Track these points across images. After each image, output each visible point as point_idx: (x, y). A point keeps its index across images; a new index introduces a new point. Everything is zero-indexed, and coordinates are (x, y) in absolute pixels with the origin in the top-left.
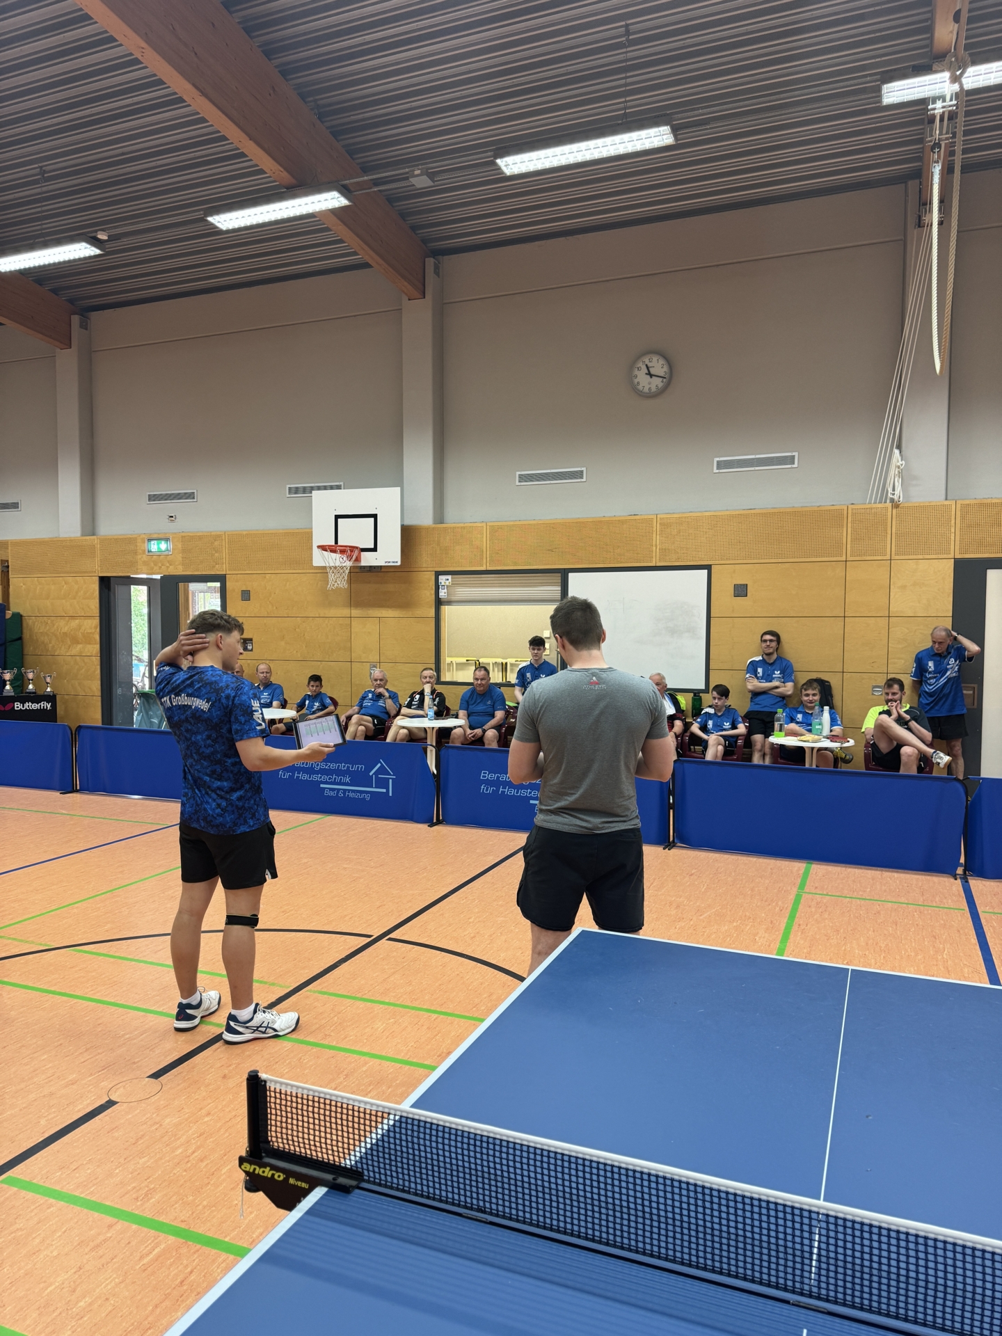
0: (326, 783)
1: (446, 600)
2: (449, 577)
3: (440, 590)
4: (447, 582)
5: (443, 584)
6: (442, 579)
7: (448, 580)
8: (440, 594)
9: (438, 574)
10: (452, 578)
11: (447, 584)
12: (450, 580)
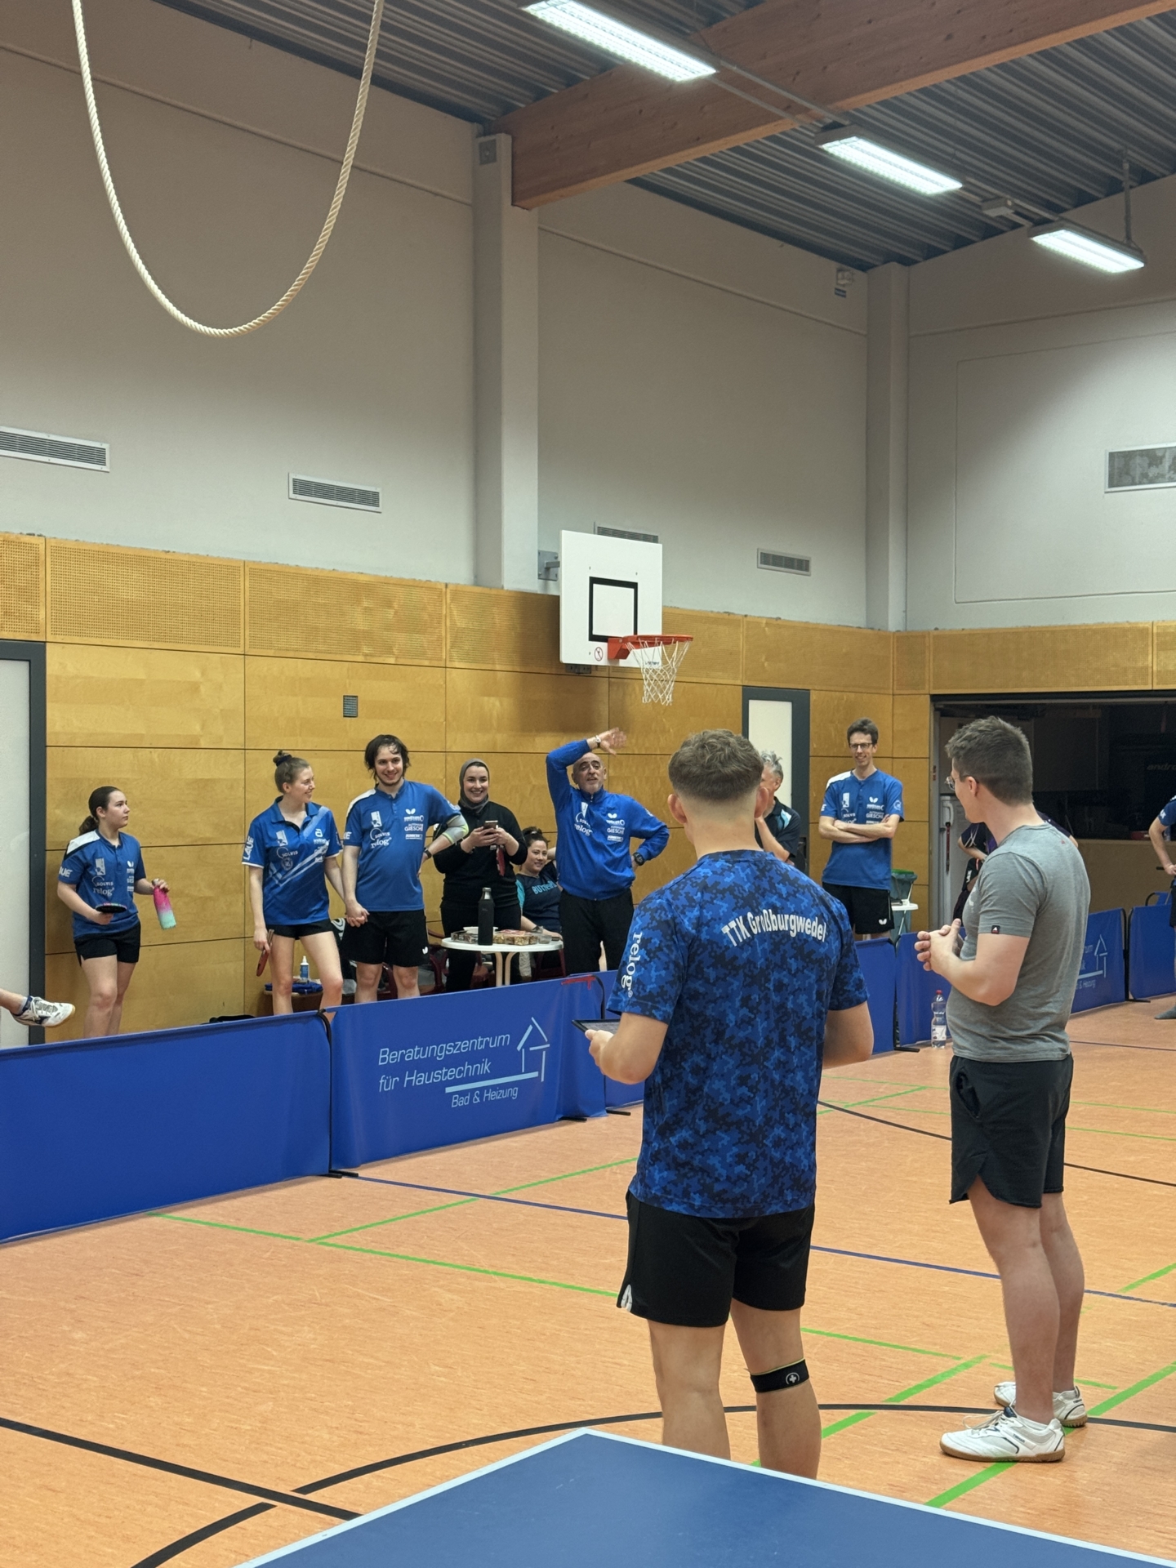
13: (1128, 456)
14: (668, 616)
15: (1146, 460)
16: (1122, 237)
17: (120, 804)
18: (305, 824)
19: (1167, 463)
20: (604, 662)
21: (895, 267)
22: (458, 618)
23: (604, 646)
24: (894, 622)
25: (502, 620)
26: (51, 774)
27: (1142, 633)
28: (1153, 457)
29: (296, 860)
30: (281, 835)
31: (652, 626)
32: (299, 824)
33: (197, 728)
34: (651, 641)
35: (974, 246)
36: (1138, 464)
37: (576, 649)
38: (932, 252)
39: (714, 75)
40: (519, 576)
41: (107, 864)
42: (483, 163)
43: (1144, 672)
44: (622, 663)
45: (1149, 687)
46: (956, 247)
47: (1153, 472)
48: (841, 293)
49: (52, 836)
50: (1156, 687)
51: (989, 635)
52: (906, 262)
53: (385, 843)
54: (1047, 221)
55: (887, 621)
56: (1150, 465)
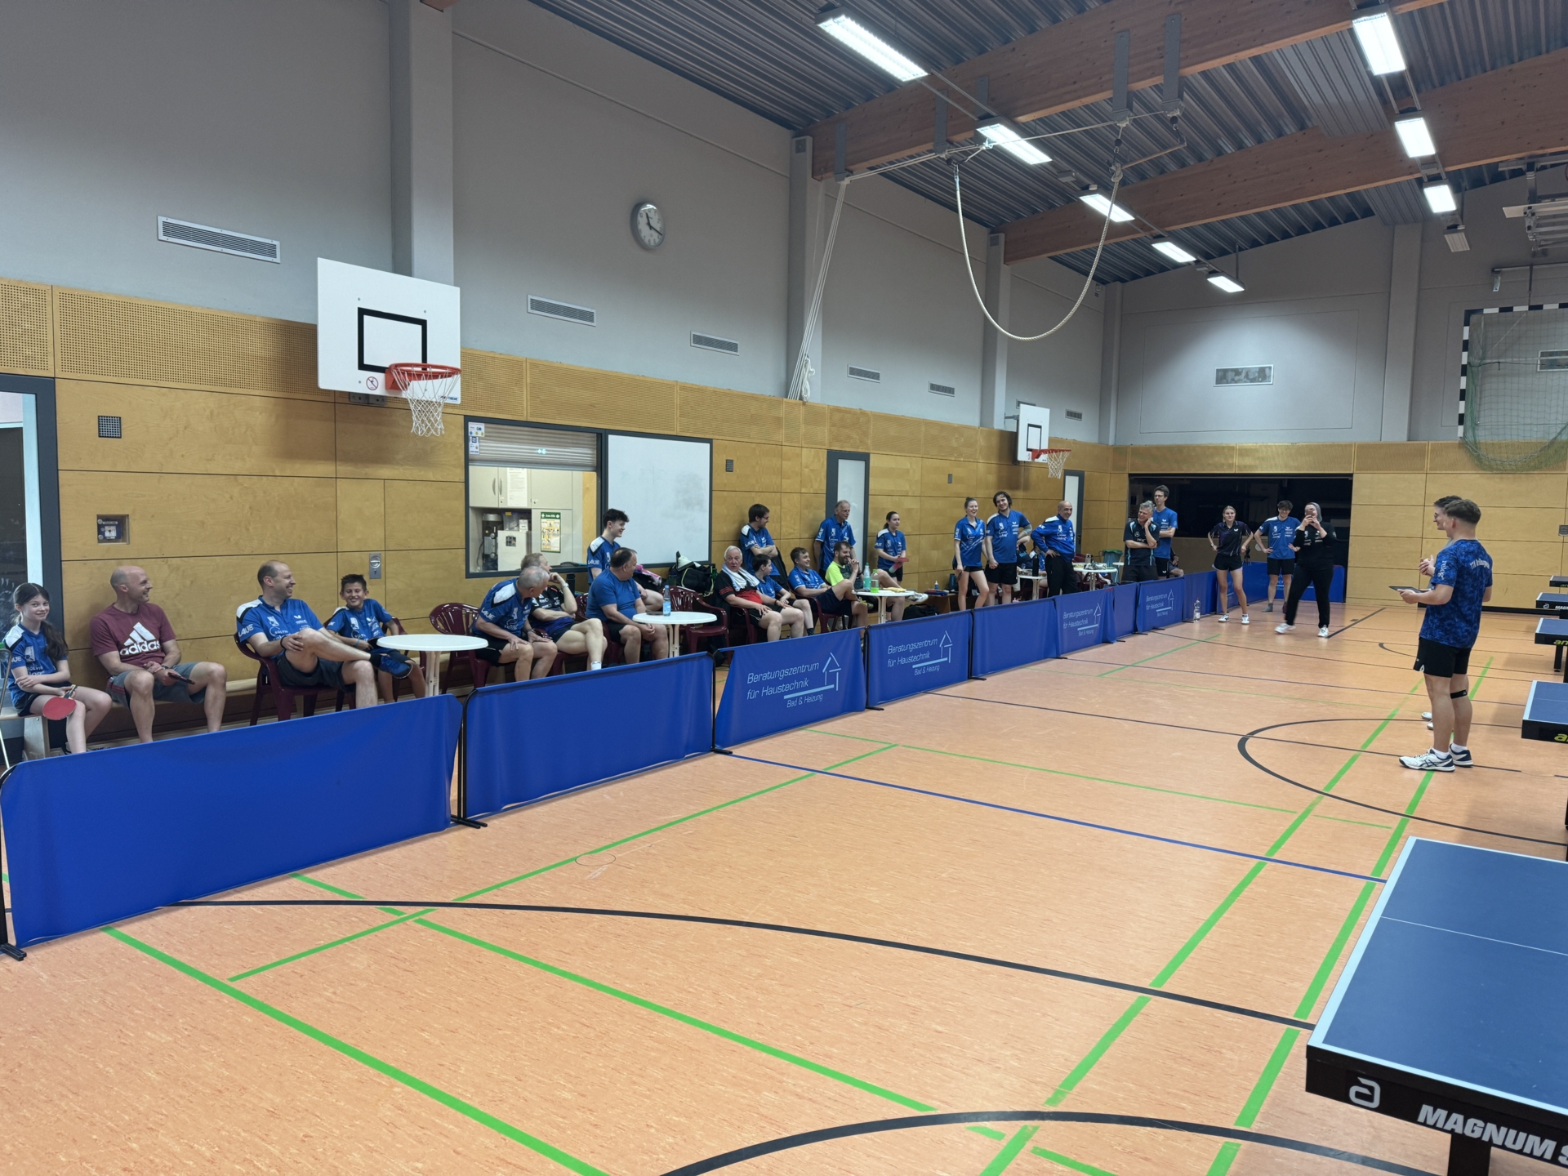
0: (790, 692)
1: (476, 457)
2: (482, 426)
3: (471, 443)
4: (480, 432)
5: (474, 435)
6: (473, 427)
7: (480, 429)
8: (471, 449)
9: (468, 419)
10: (485, 427)
11: (480, 435)
12: (483, 430)
13: (1225, 371)
14: (1051, 440)
15: (1233, 373)
16: (1235, 276)
17: (895, 520)
18: (977, 527)
19: (1243, 375)
20: (1030, 460)
21: (1118, 283)
22: (981, 442)
23: (1030, 453)
24: (1111, 442)
25: (995, 441)
26: (870, 506)
27: (1232, 448)
28: (1237, 372)
29: (974, 540)
30: (969, 530)
31: (1045, 446)
32: (974, 526)
33: (908, 488)
34: (1044, 451)
35: (1155, 276)
36: (1230, 375)
37: (1023, 455)
38: (1135, 277)
39: (1132, 221)
40: (999, 424)
41: (892, 542)
42: (992, 245)
43: (1231, 466)
44: (1036, 460)
45: (1233, 472)
46: (1147, 275)
47: (1237, 378)
48: (1097, 295)
49: (870, 530)
50: (1237, 472)
51: (1158, 448)
52: (1123, 281)
53: (1005, 536)
54: (1217, 272)
55: (1108, 441)
56: (1236, 375)
